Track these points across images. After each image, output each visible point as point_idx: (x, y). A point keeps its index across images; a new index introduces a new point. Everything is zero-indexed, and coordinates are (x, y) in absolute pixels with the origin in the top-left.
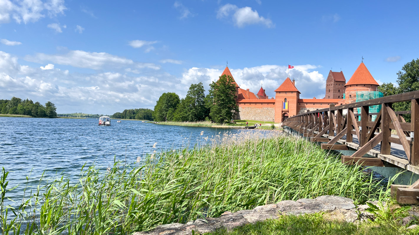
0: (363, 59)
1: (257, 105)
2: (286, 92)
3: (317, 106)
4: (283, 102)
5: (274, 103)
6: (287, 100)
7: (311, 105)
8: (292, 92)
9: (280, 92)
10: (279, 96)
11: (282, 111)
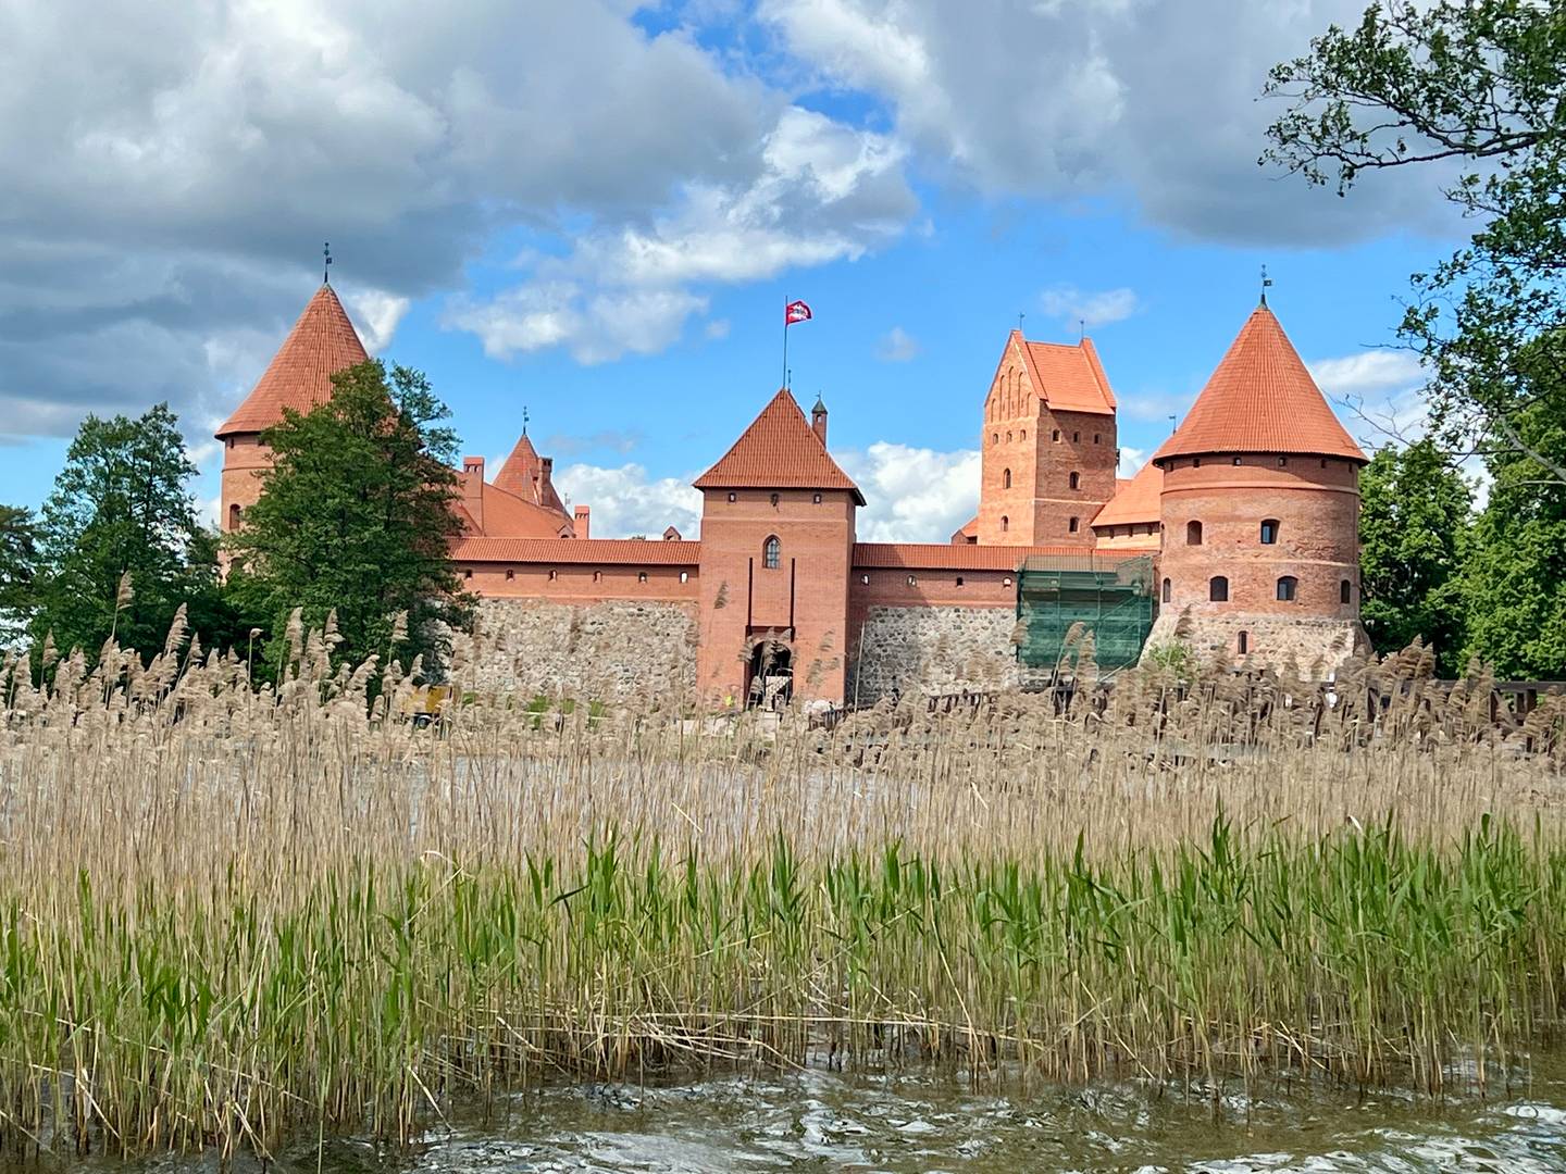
0: (1266, 283)
1: (565, 578)
2: (775, 494)
3: (977, 598)
4: (758, 562)
5: (693, 569)
6: (786, 551)
7: (939, 584)
8: (817, 493)
9: (731, 492)
10: (723, 523)
11: (750, 630)
